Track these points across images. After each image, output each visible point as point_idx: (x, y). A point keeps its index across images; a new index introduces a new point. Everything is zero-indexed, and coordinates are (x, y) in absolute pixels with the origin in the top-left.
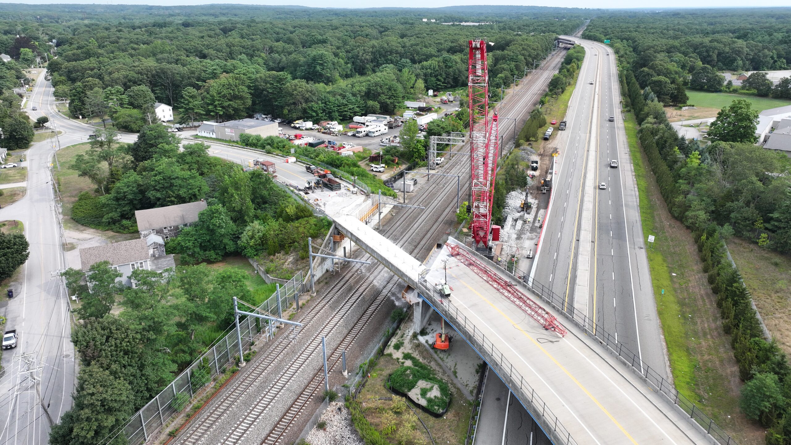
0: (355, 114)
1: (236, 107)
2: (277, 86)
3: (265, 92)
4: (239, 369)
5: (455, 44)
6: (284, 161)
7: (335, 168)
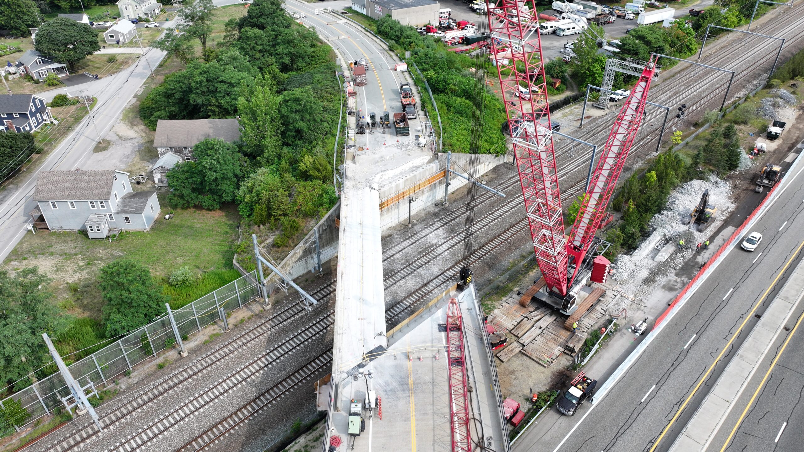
6: (393, 66)
7: (434, 92)
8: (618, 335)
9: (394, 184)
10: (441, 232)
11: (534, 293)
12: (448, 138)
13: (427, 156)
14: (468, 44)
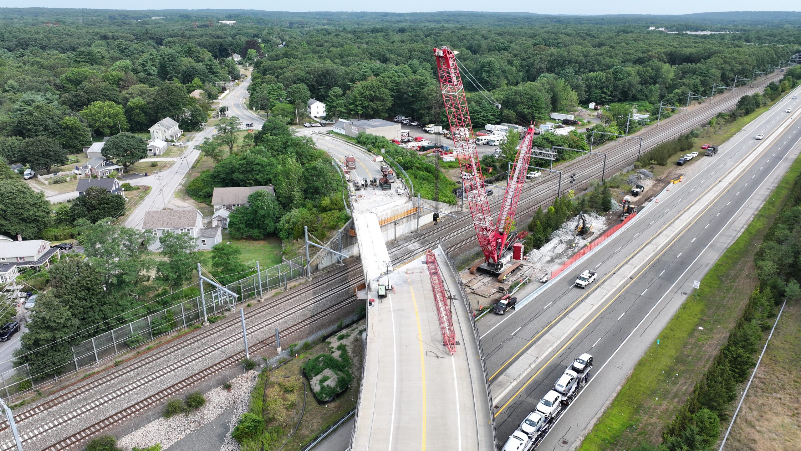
0: (489, 122)
1: (375, 107)
2: (417, 90)
3: (405, 96)
4: (202, 327)
5: (645, 55)
6: (373, 159)
7: (404, 170)
8: (530, 284)
9: (384, 213)
10: (416, 244)
11: (478, 266)
12: (417, 191)
13: (404, 199)
14: (424, 151)
